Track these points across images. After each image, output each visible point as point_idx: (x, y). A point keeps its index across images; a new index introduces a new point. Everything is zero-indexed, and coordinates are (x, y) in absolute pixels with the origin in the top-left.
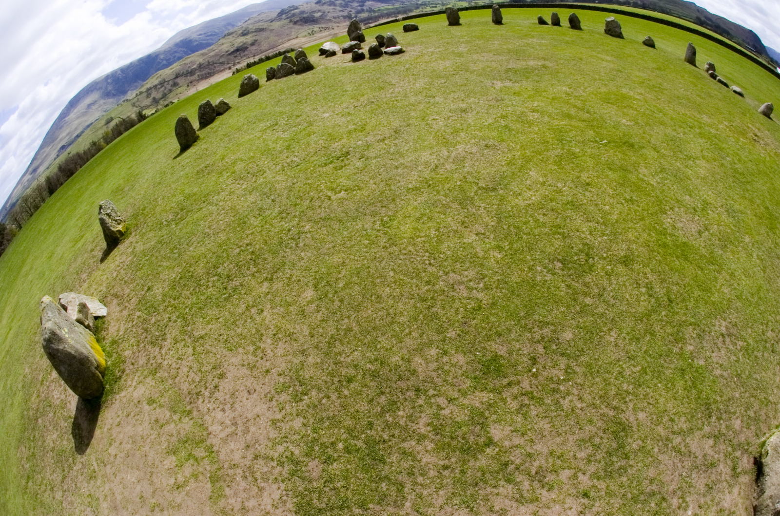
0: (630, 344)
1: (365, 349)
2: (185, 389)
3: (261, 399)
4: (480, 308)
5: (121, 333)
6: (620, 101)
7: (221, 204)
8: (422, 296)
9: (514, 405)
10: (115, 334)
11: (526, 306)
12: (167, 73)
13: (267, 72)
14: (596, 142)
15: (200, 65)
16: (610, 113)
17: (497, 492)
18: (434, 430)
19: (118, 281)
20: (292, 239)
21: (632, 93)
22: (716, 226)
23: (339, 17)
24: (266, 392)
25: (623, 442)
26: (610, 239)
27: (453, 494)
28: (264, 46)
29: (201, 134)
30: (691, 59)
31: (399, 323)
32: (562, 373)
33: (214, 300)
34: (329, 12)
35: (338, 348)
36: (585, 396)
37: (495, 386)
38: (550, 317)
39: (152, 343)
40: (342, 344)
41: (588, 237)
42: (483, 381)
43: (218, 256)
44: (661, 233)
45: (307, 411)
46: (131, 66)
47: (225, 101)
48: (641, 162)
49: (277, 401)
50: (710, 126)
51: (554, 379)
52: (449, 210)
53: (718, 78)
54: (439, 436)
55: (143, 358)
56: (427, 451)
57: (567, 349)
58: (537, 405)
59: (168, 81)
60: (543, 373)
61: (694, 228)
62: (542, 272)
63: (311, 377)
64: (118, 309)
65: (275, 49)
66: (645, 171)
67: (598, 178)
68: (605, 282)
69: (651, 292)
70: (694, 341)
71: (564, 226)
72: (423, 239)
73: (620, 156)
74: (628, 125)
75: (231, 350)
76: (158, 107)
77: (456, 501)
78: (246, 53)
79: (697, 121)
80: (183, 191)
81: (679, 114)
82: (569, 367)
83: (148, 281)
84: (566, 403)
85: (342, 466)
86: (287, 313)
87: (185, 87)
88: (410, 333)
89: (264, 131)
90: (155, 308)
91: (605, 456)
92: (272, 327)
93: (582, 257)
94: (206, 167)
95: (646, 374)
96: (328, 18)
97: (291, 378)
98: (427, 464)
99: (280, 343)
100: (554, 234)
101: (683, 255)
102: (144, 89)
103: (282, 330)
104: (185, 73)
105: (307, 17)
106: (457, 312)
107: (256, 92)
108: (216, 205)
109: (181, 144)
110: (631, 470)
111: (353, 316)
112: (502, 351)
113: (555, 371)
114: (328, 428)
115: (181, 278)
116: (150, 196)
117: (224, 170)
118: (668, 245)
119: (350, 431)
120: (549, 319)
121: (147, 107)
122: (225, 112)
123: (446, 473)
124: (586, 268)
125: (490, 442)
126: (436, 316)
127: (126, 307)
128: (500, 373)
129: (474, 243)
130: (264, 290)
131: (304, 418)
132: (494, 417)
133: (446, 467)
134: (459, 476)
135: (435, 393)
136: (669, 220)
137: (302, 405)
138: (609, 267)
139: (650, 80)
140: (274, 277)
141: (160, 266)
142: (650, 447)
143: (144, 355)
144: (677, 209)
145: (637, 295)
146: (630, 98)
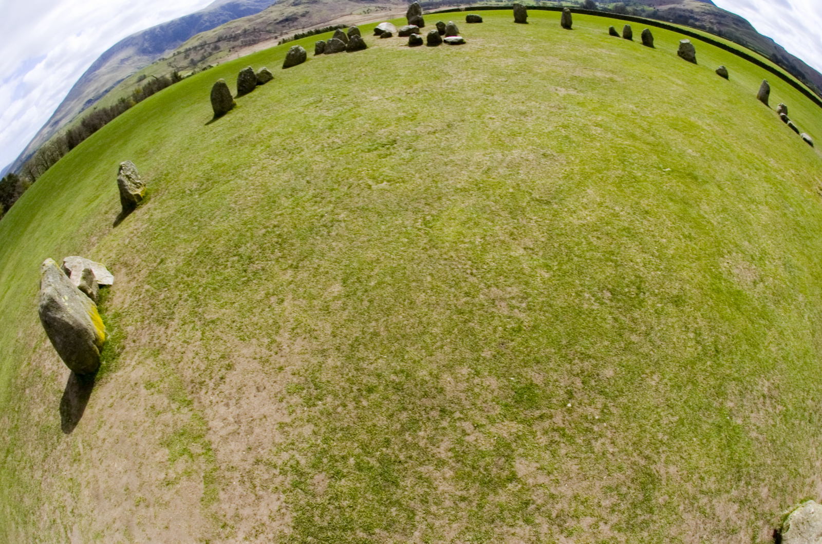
0: (671, 391)
1: (390, 358)
2: (188, 376)
3: (270, 398)
4: (520, 330)
5: (126, 306)
6: (687, 129)
7: (250, 178)
8: (459, 307)
9: (543, 440)
10: (119, 306)
11: (568, 334)
12: (210, 35)
13: (317, 46)
14: (660, 168)
15: (245, 31)
16: (676, 140)
17: (513, 531)
18: (456, 456)
19: (130, 249)
20: (324, 226)
21: (700, 123)
22: (771, 279)
24: (277, 391)
25: (649, 495)
26: (664, 275)
27: (466, 528)
28: (316, 19)
29: (238, 102)
30: (764, 97)
31: (431, 334)
32: (598, 412)
33: (231, 282)
35: (362, 352)
36: (618, 441)
37: (525, 417)
38: (592, 350)
39: (158, 321)
40: (367, 349)
41: (642, 269)
42: (515, 410)
43: (241, 235)
44: (716, 277)
45: (319, 419)
46: (172, 24)
47: (268, 70)
48: (704, 198)
49: (288, 402)
50: (776, 171)
51: (589, 418)
52: (498, 218)
53: (789, 122)
54: (459, 465)
55: (147, 336)
56: (444, 479)
57: (606, 387)
58: (567, 443)
59: (209, 44)
60: (579, 410)
61: (749, 278)
62: (589, 299)
63: (328, 382)
64: (126, 279)
65: (326, 24)
66: (707, 207)
67: (658, 207)
68: (654, 321)
69: (699, 339)
70: (736, 398)
71: (618, 253)
72: (467, 245)
73: (683, 187)
74: (694, 156)
75: (244, 340)
76: (197, 70)
77: (469, 536)
78: (295, 23)
79: (764, 163)
80: (211, 160)
81: (746, 152)
82: (605, 406)
83: (161, 253)
84: (597, 446)
85: (350, 483)
86: (310, 307)
87: (226, 52)
88: (442, 347)
89: (306, 107)
90: (166, 283)
91: (630, 506)
92: (292, 321)
93: (633, 289)
94: (239, 138)
95: (683, 426)
97: (306, 380)
98: (444, 492)
99: (299, 339)
100: (607, 261)
101: (735, 304)
102: (182, 50)
103: (302, 324)
104: (228, 37)
106: (495, 331)
107: (302, 65)
108: (246, 179)
109: (215, 110)
110: (654, 526)
111: (382, 320)
112: (538, 380)
113: (590, 410)
114: (341, 440)
115: (198, 254)
116: (175, 161)
117: (258, 143)
118: (722, 291)
119: (364, 446)
120: (591, 352)
121: (184, 68)
122: (267, 81)
123: (462, 505)
124: (636, 302)
125: (513, 478)
126: (471, 332)
127: (135, 278)
128: (532, 403)
129: (521, 257)
130: (287, 278)
131: (316, 425)
132: (521, 450)
133: (463, 499)
134: (476, 510)
135: (462, 416)
136: (725, 264)
137: (315, 412)
138: (659, 305)
139: (720, 112)
140: (300, 265)
141: (177, 238)
142: (675, 504)
143: (148, 333)
144: (734, 254)
145: (685, 339)
146: (698, 127)
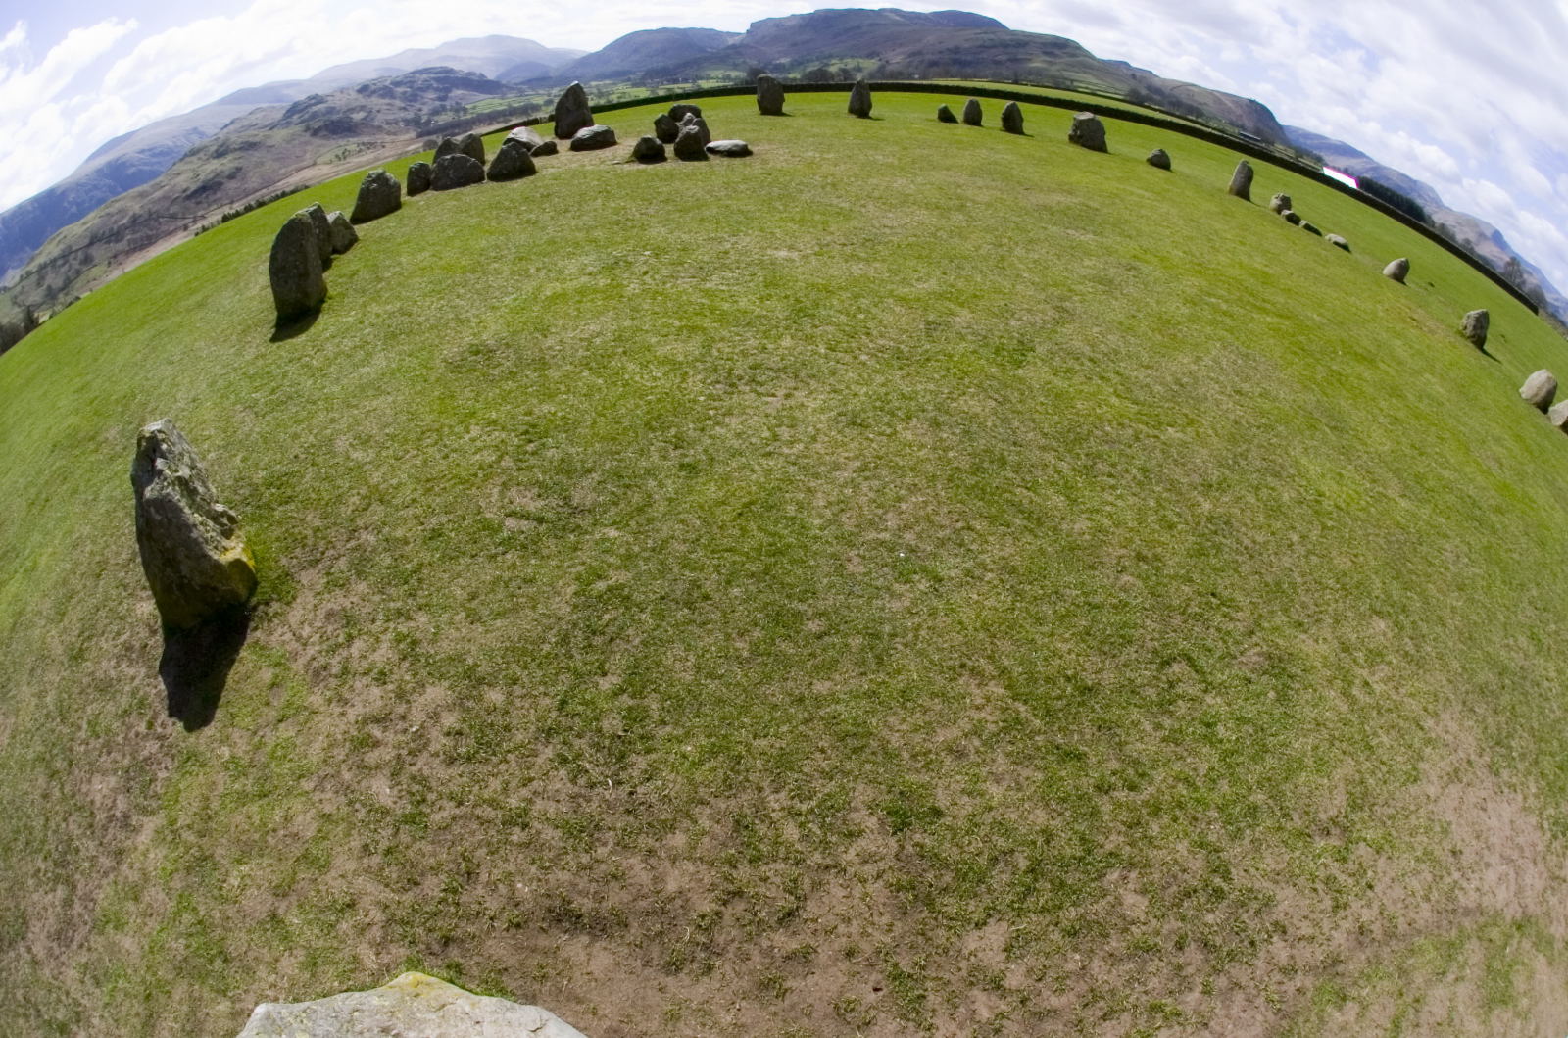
15: (135, 220)
23: (396, 123)
28: (253, 181)
34: (379, 111)
65: (272, 189)
78: (219, 195)
87: (103, 267)
96: (376, 123)
102: (34, 266)
104: (107, 234)
105: (339, 121)
